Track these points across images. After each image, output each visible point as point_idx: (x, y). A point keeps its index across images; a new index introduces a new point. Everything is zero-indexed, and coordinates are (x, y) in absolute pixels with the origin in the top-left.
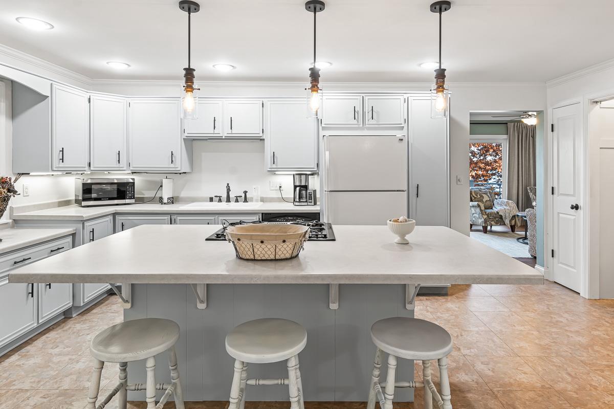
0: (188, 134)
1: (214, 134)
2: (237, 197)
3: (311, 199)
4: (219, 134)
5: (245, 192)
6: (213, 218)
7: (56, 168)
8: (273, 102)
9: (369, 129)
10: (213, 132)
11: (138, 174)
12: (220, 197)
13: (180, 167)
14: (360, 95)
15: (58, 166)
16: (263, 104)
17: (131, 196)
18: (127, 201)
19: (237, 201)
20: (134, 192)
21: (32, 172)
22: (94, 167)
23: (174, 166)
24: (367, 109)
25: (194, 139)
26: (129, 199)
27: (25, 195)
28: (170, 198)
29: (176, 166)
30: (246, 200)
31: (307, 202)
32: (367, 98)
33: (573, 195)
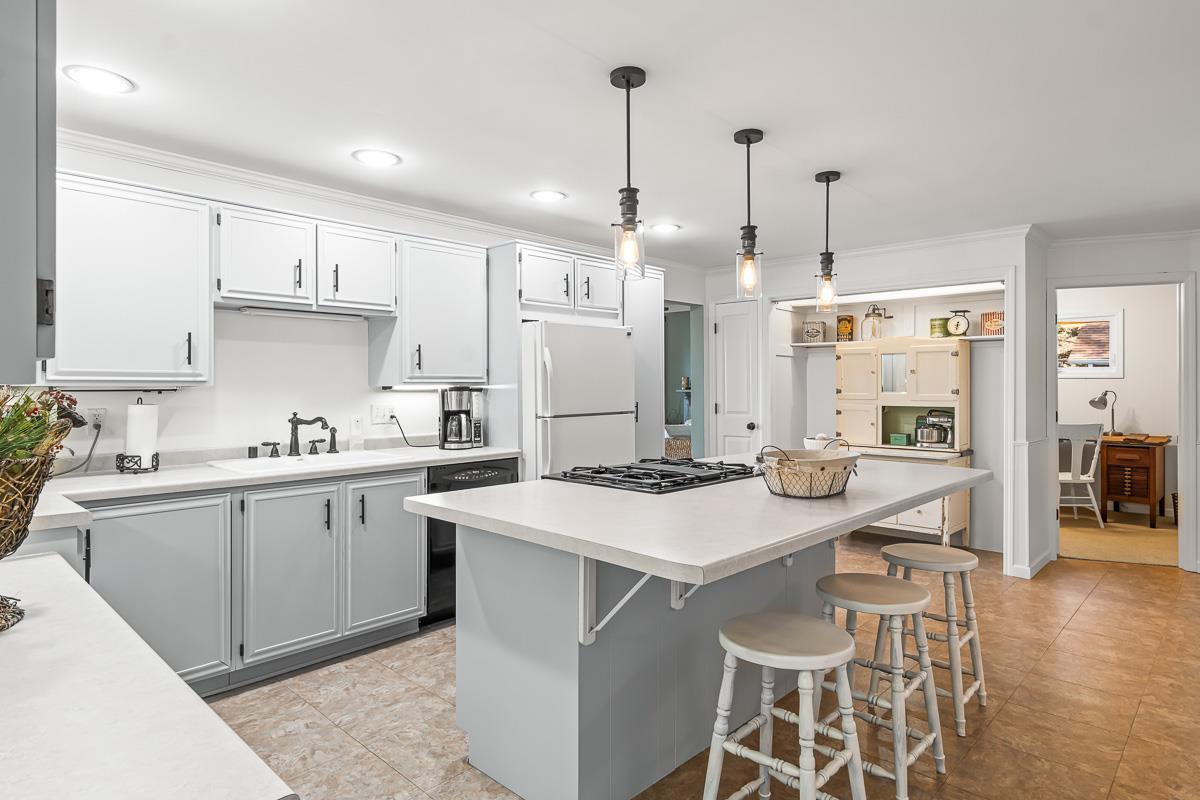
2: (313, 442)
3: (479, 436)
4: (307, 298)
8: (417, 245)
12: (275, 444)
23: (190, 371)
29: (197, 372)
31: (470, 441)
33: (747, 413)
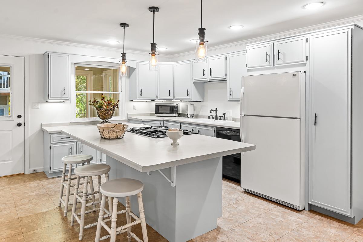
0: (194, 79)
1: (204, 79)
5: (224, 114)
6: (195, 127)
7: (139, 98)
9: (278, 68)
10: (203, 78)
11: (184, 102)
14: (271, 42)
15: (139, 97)
16: (226, 58)
18: (174, 115)
19: (220, 119)
21: (134, 100)
22: (160, 98)
24: (276, 53)
25: (205, 82)
26: (175, 114)
27: (134, 109)
30: (225, 119)
32: (276, 43)
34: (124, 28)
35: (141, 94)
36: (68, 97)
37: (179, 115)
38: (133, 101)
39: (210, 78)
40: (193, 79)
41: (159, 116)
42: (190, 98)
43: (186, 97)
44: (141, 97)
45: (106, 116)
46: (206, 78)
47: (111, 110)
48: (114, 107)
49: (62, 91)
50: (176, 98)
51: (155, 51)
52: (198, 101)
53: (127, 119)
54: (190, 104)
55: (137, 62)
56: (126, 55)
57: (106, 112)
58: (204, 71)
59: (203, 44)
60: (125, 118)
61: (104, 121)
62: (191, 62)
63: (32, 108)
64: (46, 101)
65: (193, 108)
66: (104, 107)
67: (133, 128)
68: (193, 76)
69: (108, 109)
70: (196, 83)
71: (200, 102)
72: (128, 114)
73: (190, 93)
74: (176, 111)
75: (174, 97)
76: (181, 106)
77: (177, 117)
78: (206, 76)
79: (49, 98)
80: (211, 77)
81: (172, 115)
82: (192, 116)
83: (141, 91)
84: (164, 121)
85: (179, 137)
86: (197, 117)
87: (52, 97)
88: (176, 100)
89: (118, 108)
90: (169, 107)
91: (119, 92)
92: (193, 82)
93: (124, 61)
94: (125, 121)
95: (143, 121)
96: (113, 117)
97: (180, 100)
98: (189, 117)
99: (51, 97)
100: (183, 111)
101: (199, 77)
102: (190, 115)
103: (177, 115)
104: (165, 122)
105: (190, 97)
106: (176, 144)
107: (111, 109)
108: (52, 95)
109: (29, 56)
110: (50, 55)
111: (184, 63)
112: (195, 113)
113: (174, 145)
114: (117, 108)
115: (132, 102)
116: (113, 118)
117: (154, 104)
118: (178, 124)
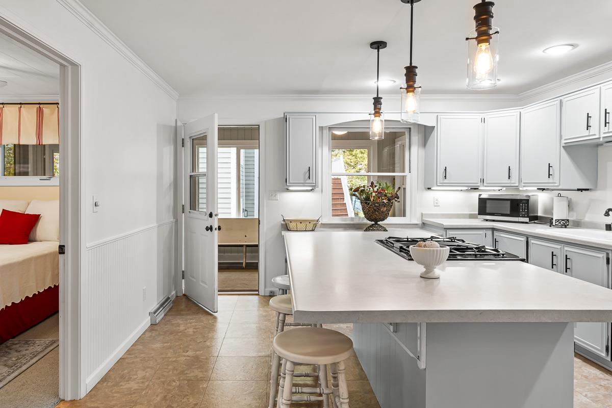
0: (565, 140)
1: (589, 135)
6: (559, 247)
7: (440, 183)
10: (587, 134)
11: (547, 191)
13: (558, 182)
15: (441, 182)
17: (524, 214)
20: (528, 209)
21: (433, 186)
22: (487, 183)
23: (552, 181)
25: (597, 145)
26: (521, 217)
27: (435, 205)
28: (559, 220)
34: (378, 51)
35: (445, 176)
36: (314, 182)
37: (535, 219)
38: (433, 188)
39: (604, 133)
40: (563, 138)
41: (487, 220)
42: (555, 183)
43: (546, 179)
44: (446, 181)
45: (375, 216)
46: (595, 135)
47: (384, 205)
48: (389, 200)
49: (306, 173)
50: (524, 183)
51: (414, 82)
52: (581, 190)
53: (419, 222)
54: (559, 195)
55: (437, 116)
56: (382, 100)
57: (375, 208)
58: (588, 117)
59: (487, 41)
60: (417, 221)
61: (373, 225)
62: (558, 102)
63: (269, 200)
64: (287, 189)
65: (566, 204)
66: (372, 200)
67: (390, 238)
68: (562, 134)
69: (378, 203)
70: (572, 149)
71: (586, 192)
72: (422, 214)
73: (555, 171)
74: (525, 212)
75: (520, 180)
76: (541, 200)
77: (526, 223)
78: (594, 130)
79: (288, 185)
80: (607, 131)
81: (517, 218)
82: (565, 224)
83: (446, 170)
84: (493, 229)
85: (438, 262)
86: (577, 224)
87: (291, 182)
88: (524, 186)
89: (399, 202)
90: (509, 202)
91: (407, 173)
92: (563, 147)
93: (377, 112)
94: (416, 226)
95: (445, 228)
96: (388, 218)
97: (536, 188)
98: (554, 224)
99: (289, 183)
100: (545, 211)
101: (577, 132)
102: (558, 220)
103: (527, 220)
104: (496, 233)
105: (555, 181)
106: (430, 275)
107: (384, 202)
108: (291, 179)
109: (266, 122)
110: (289, 118)
111: (545, 106)
112: (573, 217)
113: (426, 277)
114: (396, 201)
115: (430, 192)
116: (390, 220)
117: (475, 197)
118: (523, 239)
